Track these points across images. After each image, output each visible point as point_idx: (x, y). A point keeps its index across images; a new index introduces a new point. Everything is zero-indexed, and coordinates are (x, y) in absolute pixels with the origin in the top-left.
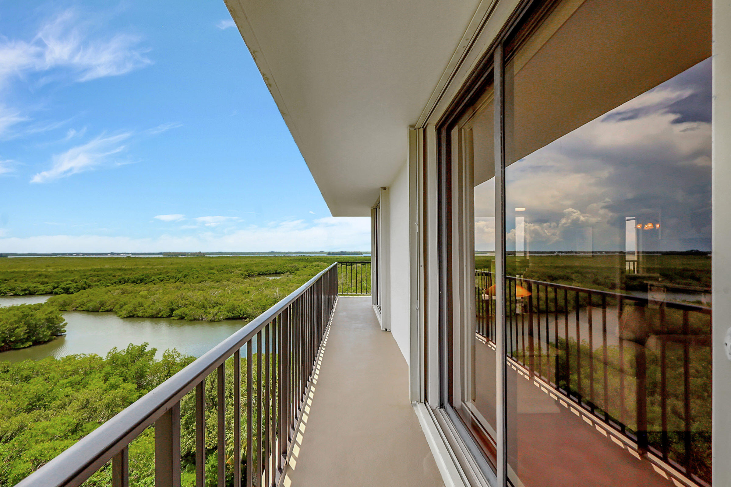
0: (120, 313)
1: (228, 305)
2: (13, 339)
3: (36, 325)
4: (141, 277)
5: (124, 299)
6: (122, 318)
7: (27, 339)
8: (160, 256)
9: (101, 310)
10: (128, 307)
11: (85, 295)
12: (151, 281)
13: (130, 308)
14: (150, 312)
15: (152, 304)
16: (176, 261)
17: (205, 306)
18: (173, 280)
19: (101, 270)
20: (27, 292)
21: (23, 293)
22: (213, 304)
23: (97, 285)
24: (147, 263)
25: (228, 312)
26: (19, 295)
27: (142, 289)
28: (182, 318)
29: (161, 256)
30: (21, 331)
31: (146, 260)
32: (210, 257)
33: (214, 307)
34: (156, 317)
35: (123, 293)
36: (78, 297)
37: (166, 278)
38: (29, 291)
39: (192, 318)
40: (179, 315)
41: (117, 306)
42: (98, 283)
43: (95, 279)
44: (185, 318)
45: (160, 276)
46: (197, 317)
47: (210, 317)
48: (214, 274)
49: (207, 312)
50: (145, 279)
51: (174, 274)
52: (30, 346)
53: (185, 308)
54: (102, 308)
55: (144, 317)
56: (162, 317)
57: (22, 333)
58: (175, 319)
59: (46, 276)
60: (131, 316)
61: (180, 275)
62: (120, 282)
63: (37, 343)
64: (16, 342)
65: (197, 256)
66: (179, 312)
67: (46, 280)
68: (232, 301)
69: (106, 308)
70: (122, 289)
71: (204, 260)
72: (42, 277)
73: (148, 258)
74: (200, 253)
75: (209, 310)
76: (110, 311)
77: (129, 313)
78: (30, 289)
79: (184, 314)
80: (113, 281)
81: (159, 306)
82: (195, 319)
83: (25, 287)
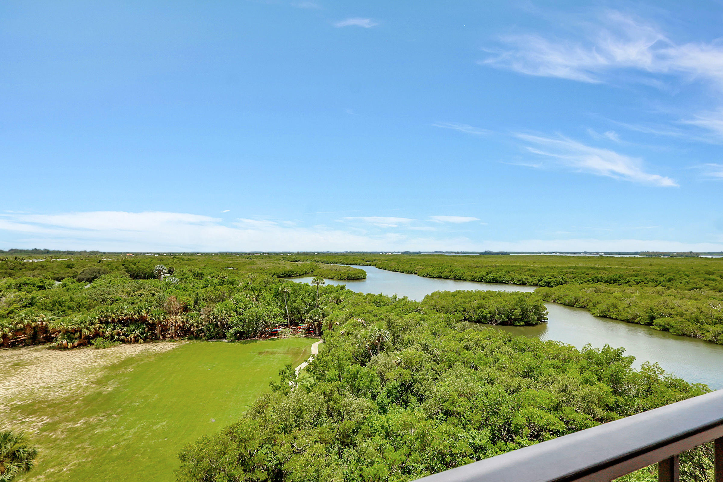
0: (594, 312)
2: (513, 317)
3: (527, 309)
4: (615, 277)
5: (597, 298)
6: (595, 316)
7: (522, 320)
8: (636, 256)
9: (575, 306)
10: (602, 307)
11: (563, 289)
12: (626, 283)
13: (604, 308)
14: (624, 315)
15: (627, 307)
16: (656, 261)
17: (701, 321)
18: (653, 284)
19: (576, 268)
20: (521, 282)
21: (519, 283)
22: (714, 320)
23: (573, 282)
24: (621, 262)
26: (516, 284)
27: (616, 291)
28: (665, 329)
29: (638, 256)
30: (518, 312)
31: (620, 260)
32: (709, 259)
33: (716, 324)
34: (632, 322)
35: (596, 292)
36: (557, 291)
37: (644, 280)
38: (522, 281)
39: (680, 332)
40: (662, 326)
41: (591, 304)
42: (573, 280)
43: (570, 276)
44: (670, 330)
45: (636, 278)
46: (688, 332)
47: (709, 336)
48: (714, 280)
49: (703, 329)
50: (619, 279)
51: (653, 277)
52: (523, 326)
53: (670, 319)
54: (577, 303)
55: (618, 320)
56: (638, 323)
57: (518, 314)
58: (657, 328)
59: (534, 271)
60: (604, 316)
61: (662, 279)
62: (593, 281)
63: (528, 324)
64: (514, 320)
65: (687, 256)
66: (662, 322)
67: (533, 274)
69: (580, 305)
70: (596, 288)
71: (696, 262)
72: (531, 271)
73: (622, 257)
74: (691, 252)
75: (707, 326)
76: (583, 307)
77: (602, 312)
78: (523, 280)
79: (668, 325)
80: (586, 279)
81: (635, 310)
82: (684, 335)
83: (520, 278)
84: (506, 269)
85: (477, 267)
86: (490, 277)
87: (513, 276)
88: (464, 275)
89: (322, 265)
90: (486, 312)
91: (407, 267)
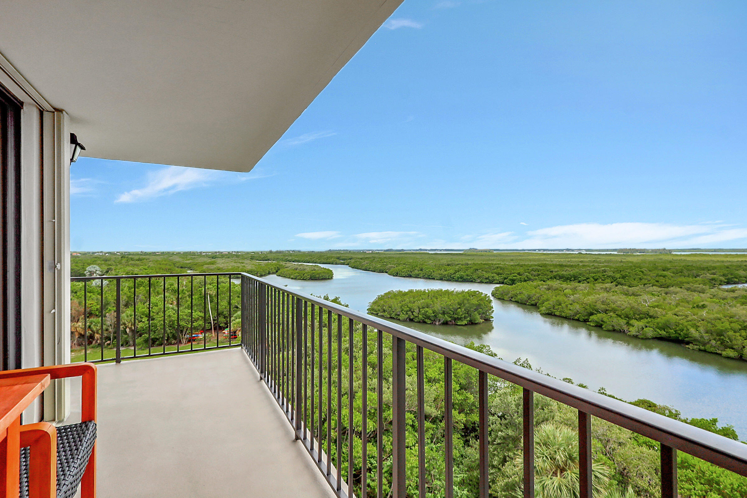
0: (541, 309)
1: (661, 320)
2: (456, 316)
3: (470, 308)
4: (578, 275)
5: (547, 295)
7: (465, 319)
9: (528, 303)
10: (549, 304)
13: (550, 306)
14: (568, 313)
15: (570, 304)
16: (628, 258)
17: (630, 316)
18: (608, 281)
20: (488, 280)
21: (486, 281)
23: (536, 279)
25: (661, 329)
27: (567, 287)
28: (599, 325)
29: (616, 253)
30: (461, 311)
31: (596, 256)
32: (677, 255)
34: (573, 320)
35: (548, 289)
37: (602, 277)
39: (610, 328)
40: (596, 321)
41: (541, 302)
42: (537, 278)
43: (536, 273)
44: (603, 326)
45: (595, 275)
46: (617, 328)
47: (633, 331)
49: (630, 324)
50: (581, 276)
51: (611, 274)
52: (466, 325)
53: (604, 315)
54: (529, 301)
55: (567, 318)
56: (578, 320)
57: (461, 313)
58: (592, 324)
59: (501, 269)
60: (549, 314)
64: (457, 319)
66: (597, 318)
67: (501, 272)
68: (670, 316)
69: (532, 303)
70: (548, 285)
72: (499, 269)
73: (599, 254)
74: (665, 249)
75: (633, 322)
77: (548, 310)
78: (490, 278)
79: (602, 321)
80: (549, 277)
81: (577, 307)
82: (614, 330)
83: (487, 276)
84: (475, 267)
85: (448, 265)
86: (458, 275)
87: (480, 274)
88: (433, 273)
89: (289, 264)
90: (430, 312)
91: (379, 266)
